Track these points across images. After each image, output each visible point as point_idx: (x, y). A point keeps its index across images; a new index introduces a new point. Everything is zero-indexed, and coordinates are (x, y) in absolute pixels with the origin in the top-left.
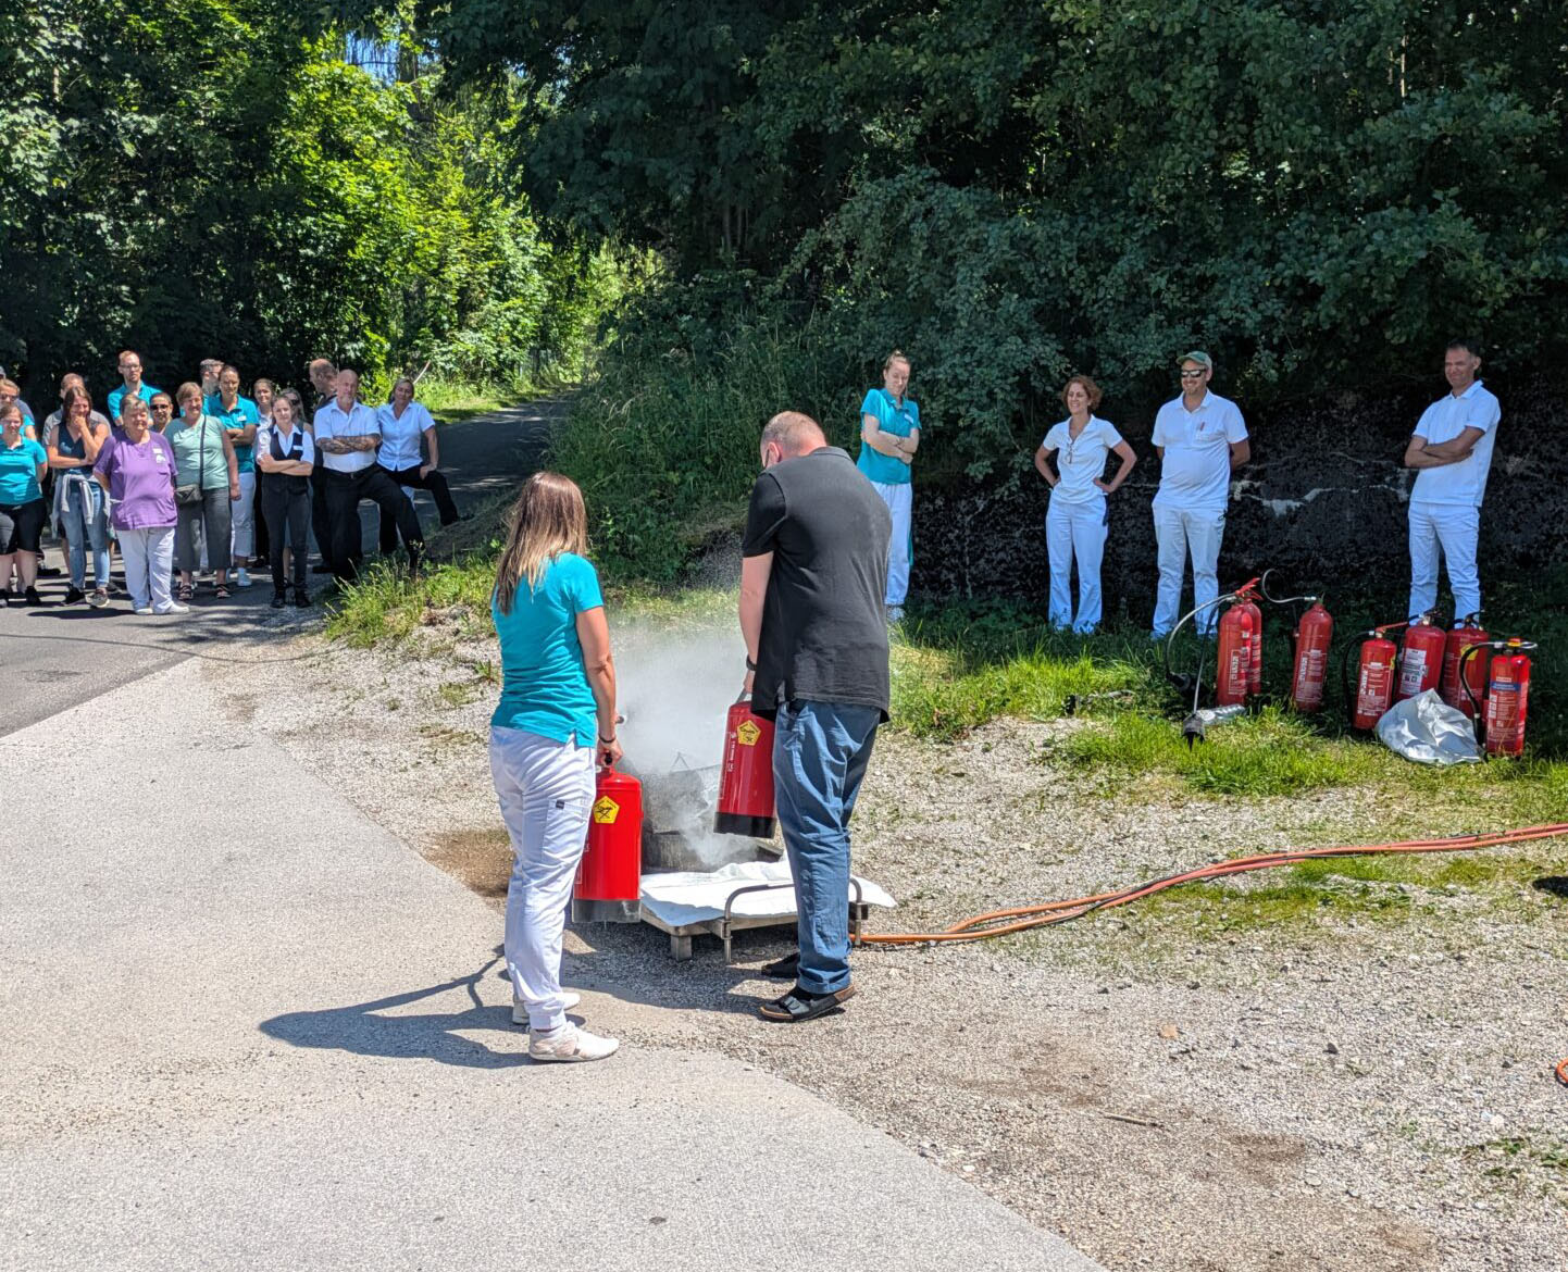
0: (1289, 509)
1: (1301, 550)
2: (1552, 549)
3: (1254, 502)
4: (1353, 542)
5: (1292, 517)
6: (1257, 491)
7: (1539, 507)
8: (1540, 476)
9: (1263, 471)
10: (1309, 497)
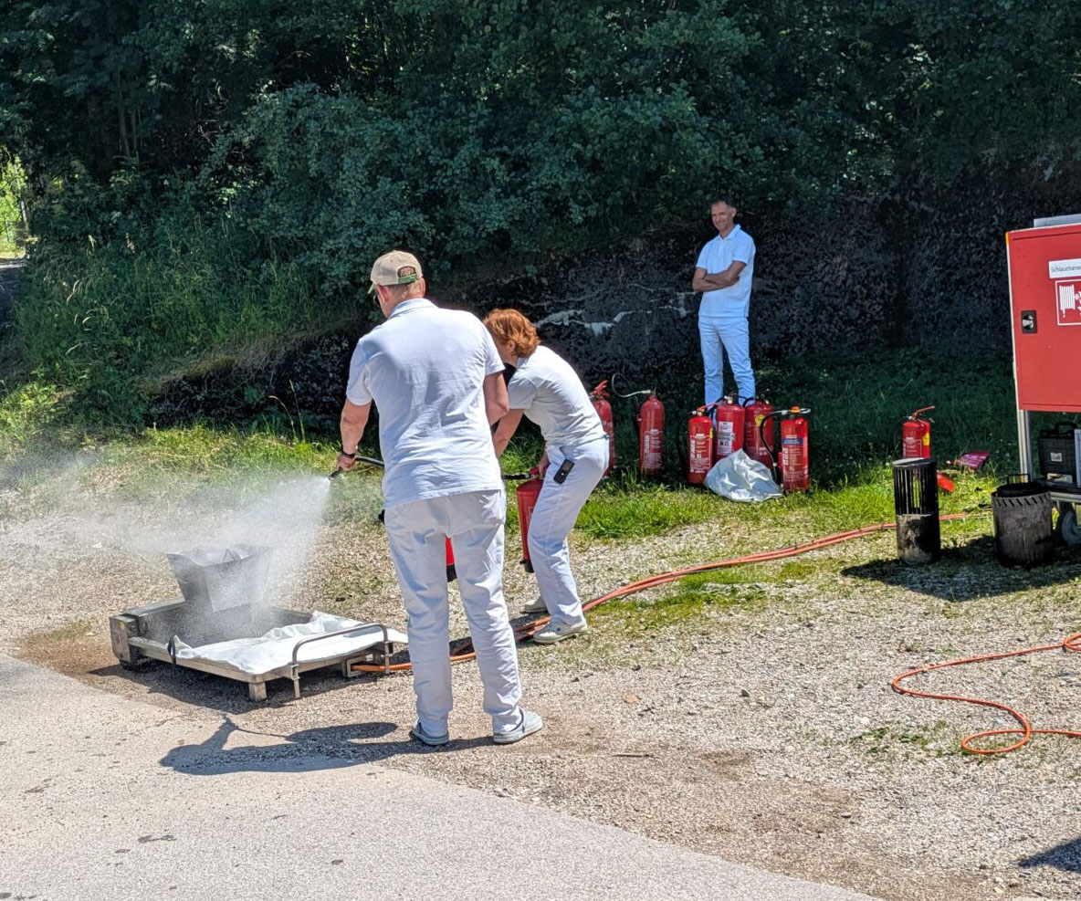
0: (604, 329)
1: (616, 359)
2: (789, 342)
3: (578, 326)
4: (652, 350)
5: (607, 335)
6: (580, 317)
7: (777, 313)
8: (775, 291)
9: (582, 302)
10: (617, 319)
